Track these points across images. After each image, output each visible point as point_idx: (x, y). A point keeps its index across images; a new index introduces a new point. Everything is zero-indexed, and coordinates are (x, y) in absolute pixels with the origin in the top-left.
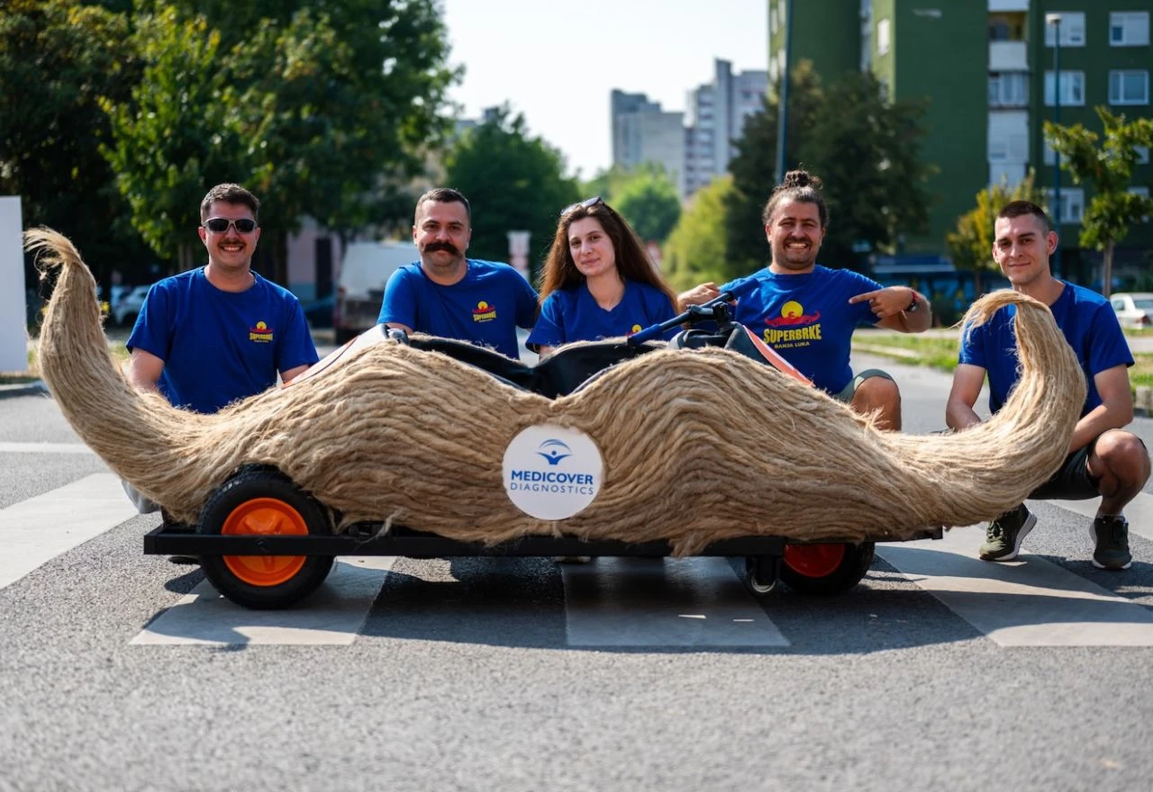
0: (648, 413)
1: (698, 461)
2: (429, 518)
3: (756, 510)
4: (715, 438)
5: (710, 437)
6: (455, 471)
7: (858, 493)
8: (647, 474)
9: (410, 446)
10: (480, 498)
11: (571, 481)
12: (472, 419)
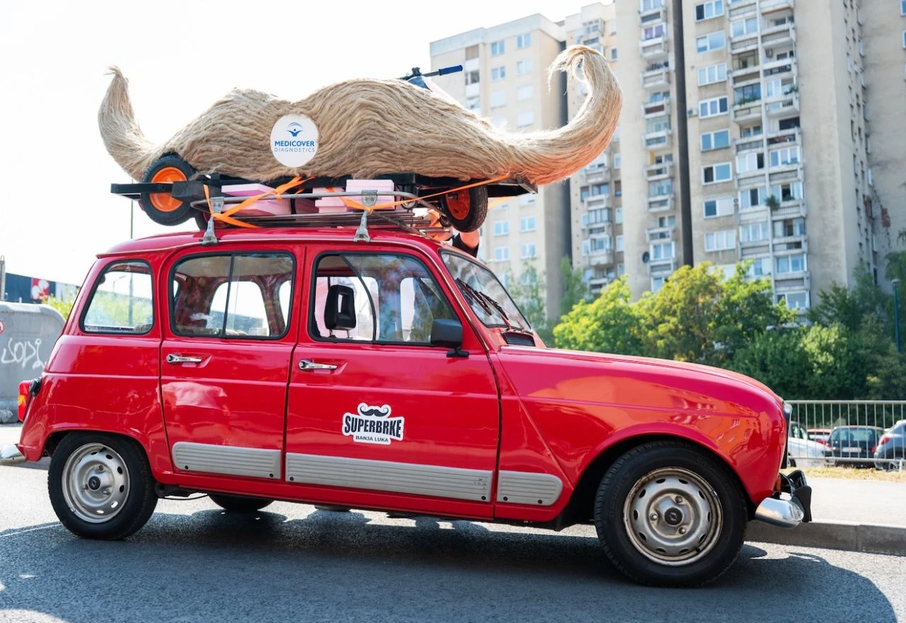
0: (343, 106)
1: (368, 130)
2: (236, 168)
3: (399, 156)
4: (379, 118)
5: (375, 118)
6: (247, 142)
7: (459, 148)
8: (340, 138)
9: (229, 132)
10: (259, 156)
11: (304, 145)
12: (257, 115)
